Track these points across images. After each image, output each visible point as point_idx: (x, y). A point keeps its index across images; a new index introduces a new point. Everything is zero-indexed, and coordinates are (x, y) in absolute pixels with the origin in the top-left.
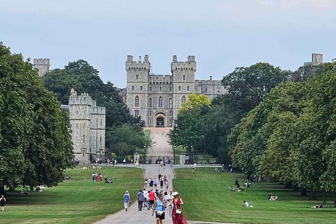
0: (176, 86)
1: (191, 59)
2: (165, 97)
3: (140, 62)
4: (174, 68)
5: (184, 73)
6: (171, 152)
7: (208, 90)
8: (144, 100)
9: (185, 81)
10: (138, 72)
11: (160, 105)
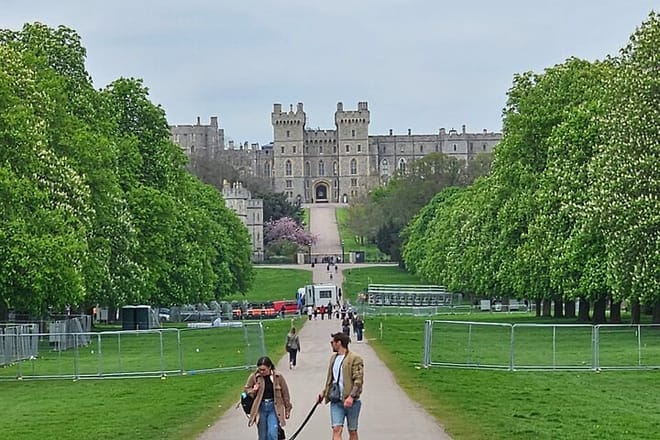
0: (342, 145)
1: (363, 107)
2: (327, 162)
3: (291, 112)
4: (339, 120)
5: (353, 126)
6: (337, 245)
7: (388, 149)
8: (299, 165)
9: (355, 138)
10: (289, 128)
11: (322, 172)
